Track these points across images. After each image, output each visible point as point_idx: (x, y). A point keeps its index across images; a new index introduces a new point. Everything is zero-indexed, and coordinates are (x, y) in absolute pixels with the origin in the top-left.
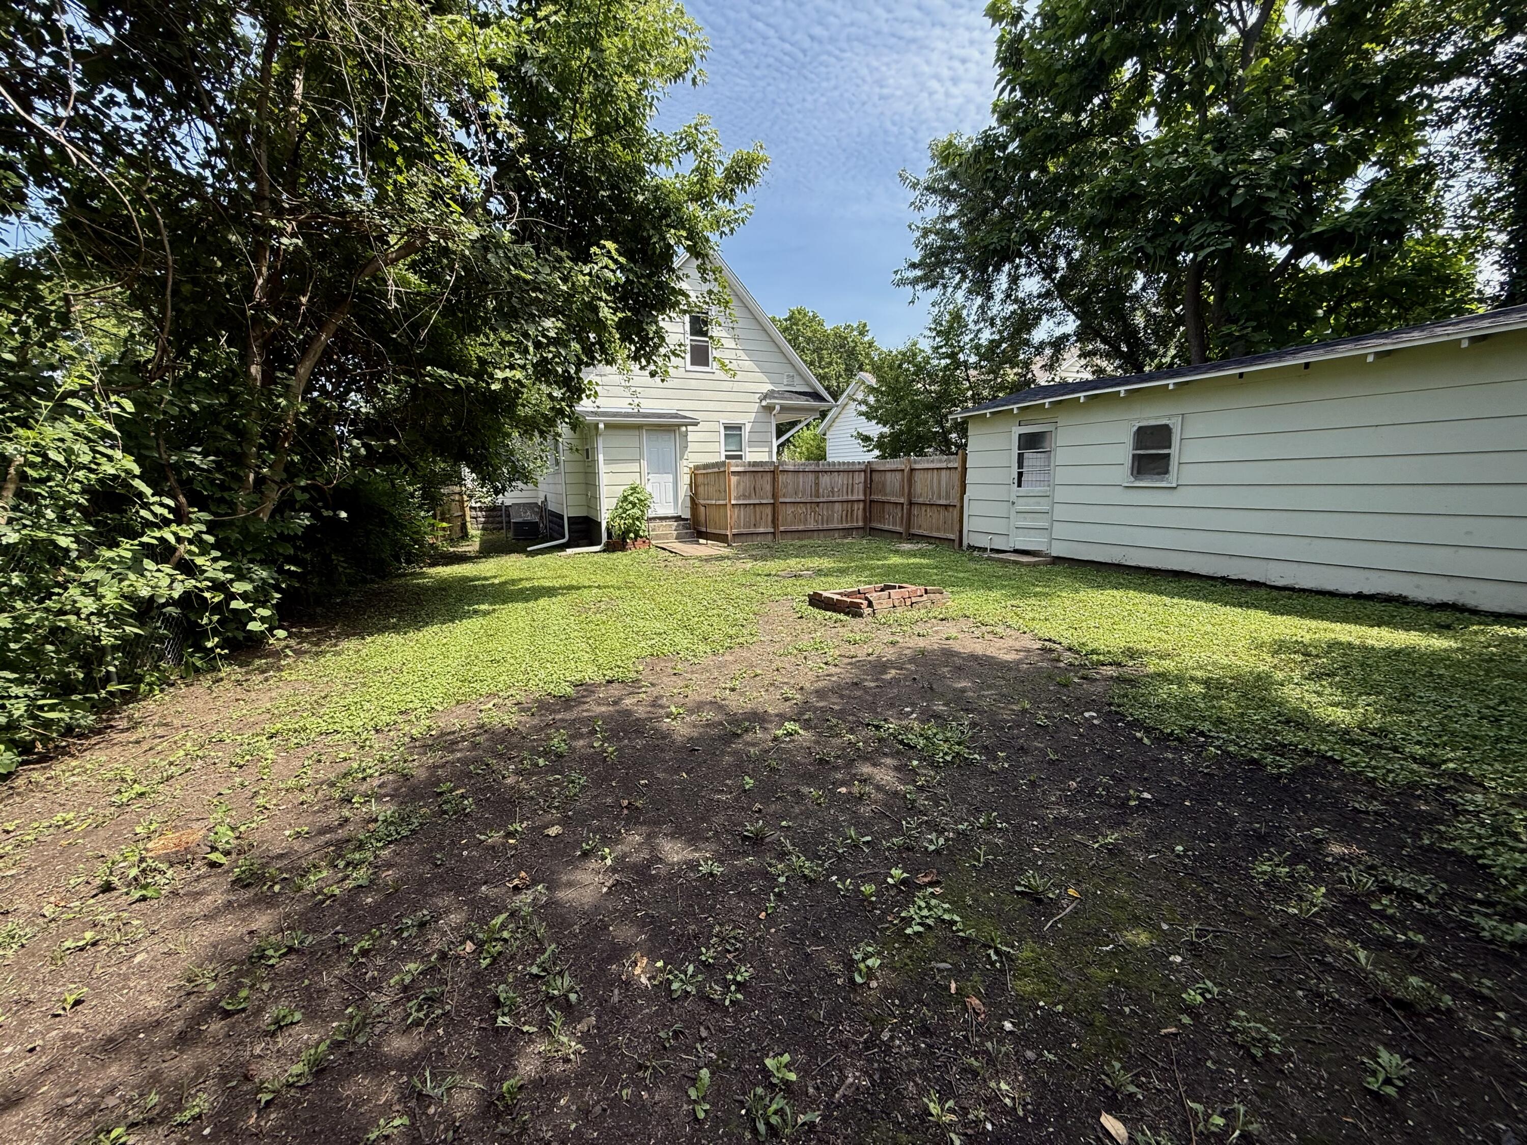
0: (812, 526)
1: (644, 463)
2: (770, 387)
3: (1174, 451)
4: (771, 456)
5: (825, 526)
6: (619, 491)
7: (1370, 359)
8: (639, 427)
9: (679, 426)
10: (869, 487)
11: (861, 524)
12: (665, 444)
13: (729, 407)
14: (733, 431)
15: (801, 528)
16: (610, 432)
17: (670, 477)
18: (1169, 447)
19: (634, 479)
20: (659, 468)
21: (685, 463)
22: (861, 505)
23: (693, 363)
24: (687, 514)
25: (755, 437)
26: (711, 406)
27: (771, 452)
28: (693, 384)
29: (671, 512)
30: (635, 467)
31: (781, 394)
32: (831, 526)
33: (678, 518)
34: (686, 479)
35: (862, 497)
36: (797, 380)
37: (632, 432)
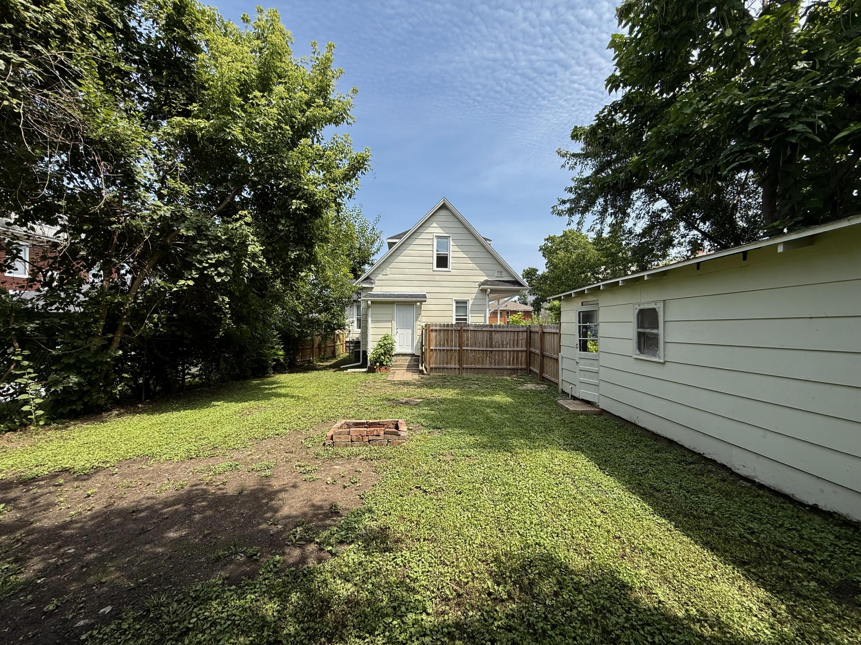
0: (487, 366)
1: (394, 323)
2: (486, 278)
3: (660, 331)
4: (485, 319)
5: (497, 367)
6: (379, 338)
7: (780, 249)
8: (393, 303)
9: (417, 302)
10: (529, 342)
11: (524, 366)
12: (408, 313)
13: (459, 290)
14: (461, 305)
15: (480, 366)
16: (373, 306)
17: (410, 331)
18: (657, 328)
19: (388, 332)
20: (404, 325)
21: (418, 323)
22: (524, 354)
23: (437, 267)
24: (418, 353)
25: (476, 308)
26: (448, 290)
27: (485, 317)
28: (437, 278)
29: (409, 351)
30: (389, 325)
31: (492, 283)
32: (502, 367)
33: (413, 355)
34: (419, 332)
35: (525, 349)
36: (504, 273)
37: (389, 306)
